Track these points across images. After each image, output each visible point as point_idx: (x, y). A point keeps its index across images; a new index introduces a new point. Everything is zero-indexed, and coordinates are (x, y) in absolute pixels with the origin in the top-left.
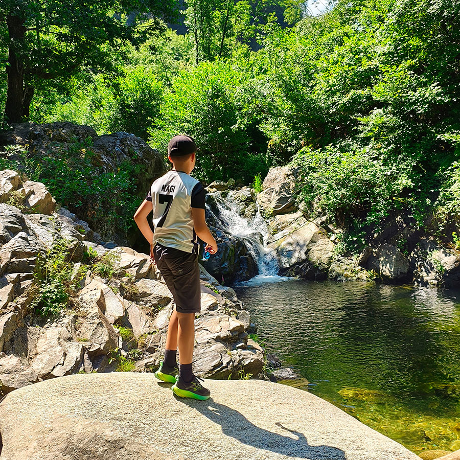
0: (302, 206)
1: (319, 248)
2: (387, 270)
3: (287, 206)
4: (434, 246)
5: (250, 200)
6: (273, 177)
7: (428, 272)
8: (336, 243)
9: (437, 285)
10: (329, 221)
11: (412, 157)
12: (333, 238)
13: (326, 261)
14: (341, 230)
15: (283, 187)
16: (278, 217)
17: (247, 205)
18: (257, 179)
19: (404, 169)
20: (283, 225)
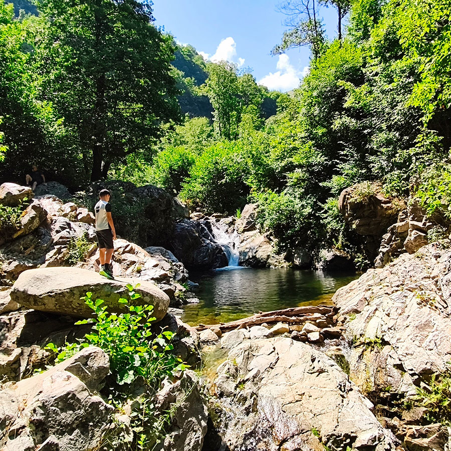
0: (258, 226)
1: (263, 250)
2: (297, 262)
3: (250, 227)
4: (323, 247)
5: (232, 223)
6: (246, 210)
7: (318, 262)
8: (274, 247)
9: (323, 269)
10: (271, 235)
11: (314, 196)
12: (272, 244)
13: (266, 257)
14: (277, 240)
15: (250, 215)
16: (245, 233)
17: (230, 226)
18: (238, 211)
19: (310, 203)
20: (247, 238)
